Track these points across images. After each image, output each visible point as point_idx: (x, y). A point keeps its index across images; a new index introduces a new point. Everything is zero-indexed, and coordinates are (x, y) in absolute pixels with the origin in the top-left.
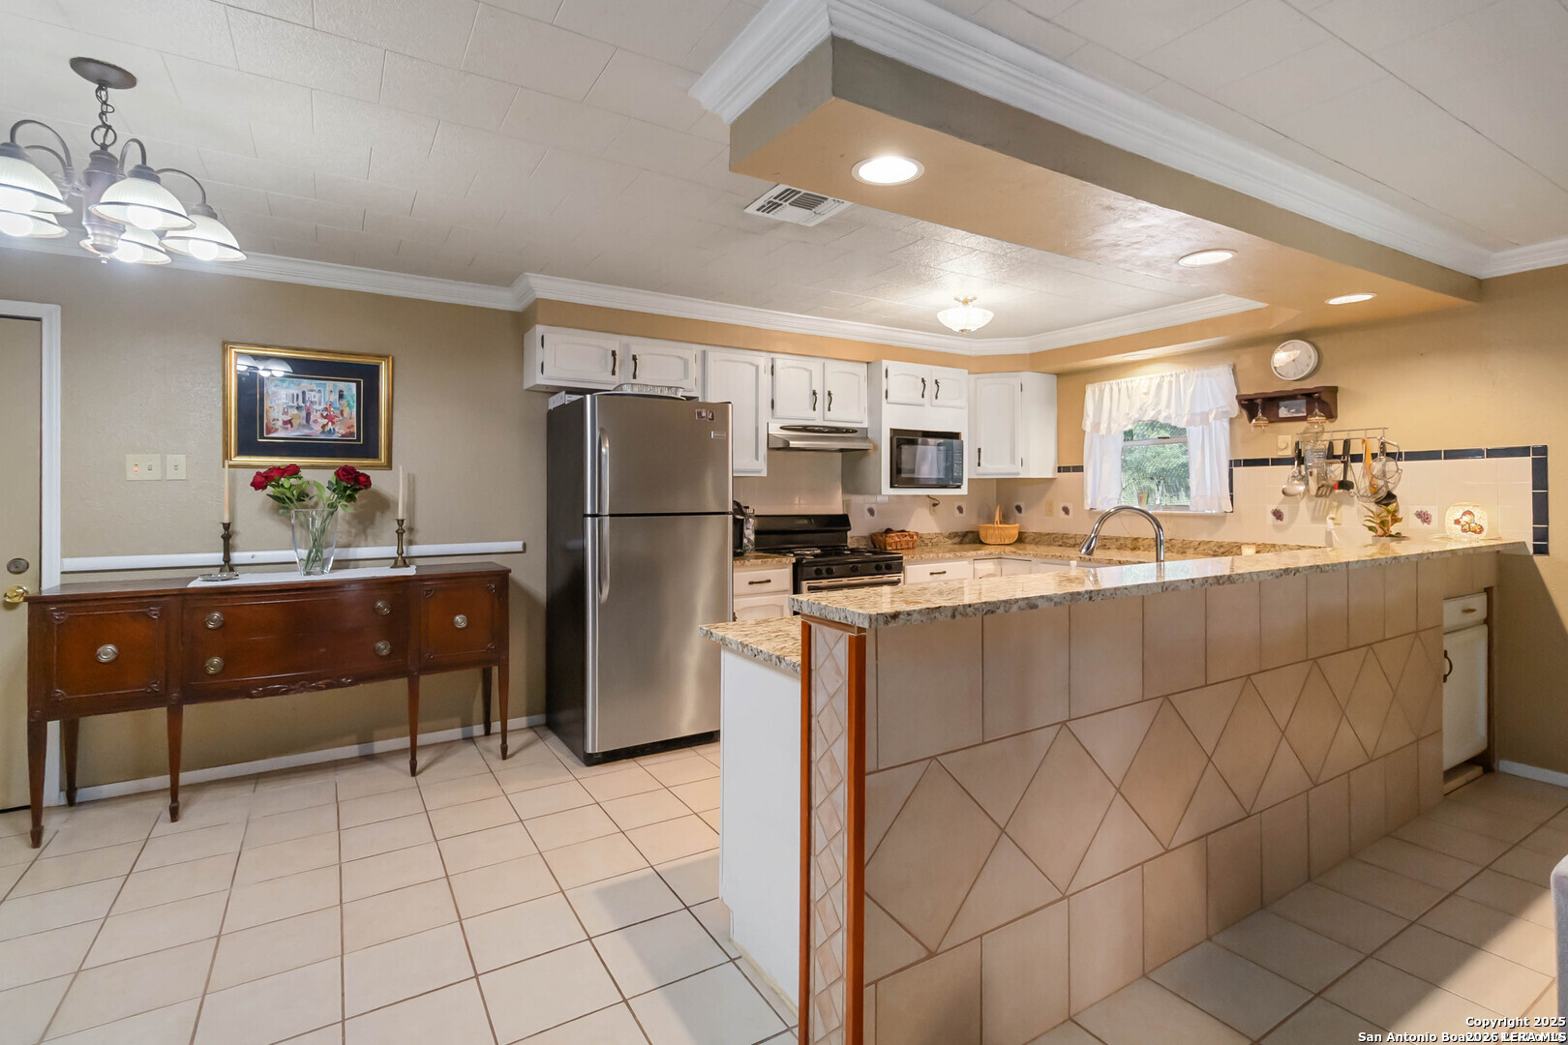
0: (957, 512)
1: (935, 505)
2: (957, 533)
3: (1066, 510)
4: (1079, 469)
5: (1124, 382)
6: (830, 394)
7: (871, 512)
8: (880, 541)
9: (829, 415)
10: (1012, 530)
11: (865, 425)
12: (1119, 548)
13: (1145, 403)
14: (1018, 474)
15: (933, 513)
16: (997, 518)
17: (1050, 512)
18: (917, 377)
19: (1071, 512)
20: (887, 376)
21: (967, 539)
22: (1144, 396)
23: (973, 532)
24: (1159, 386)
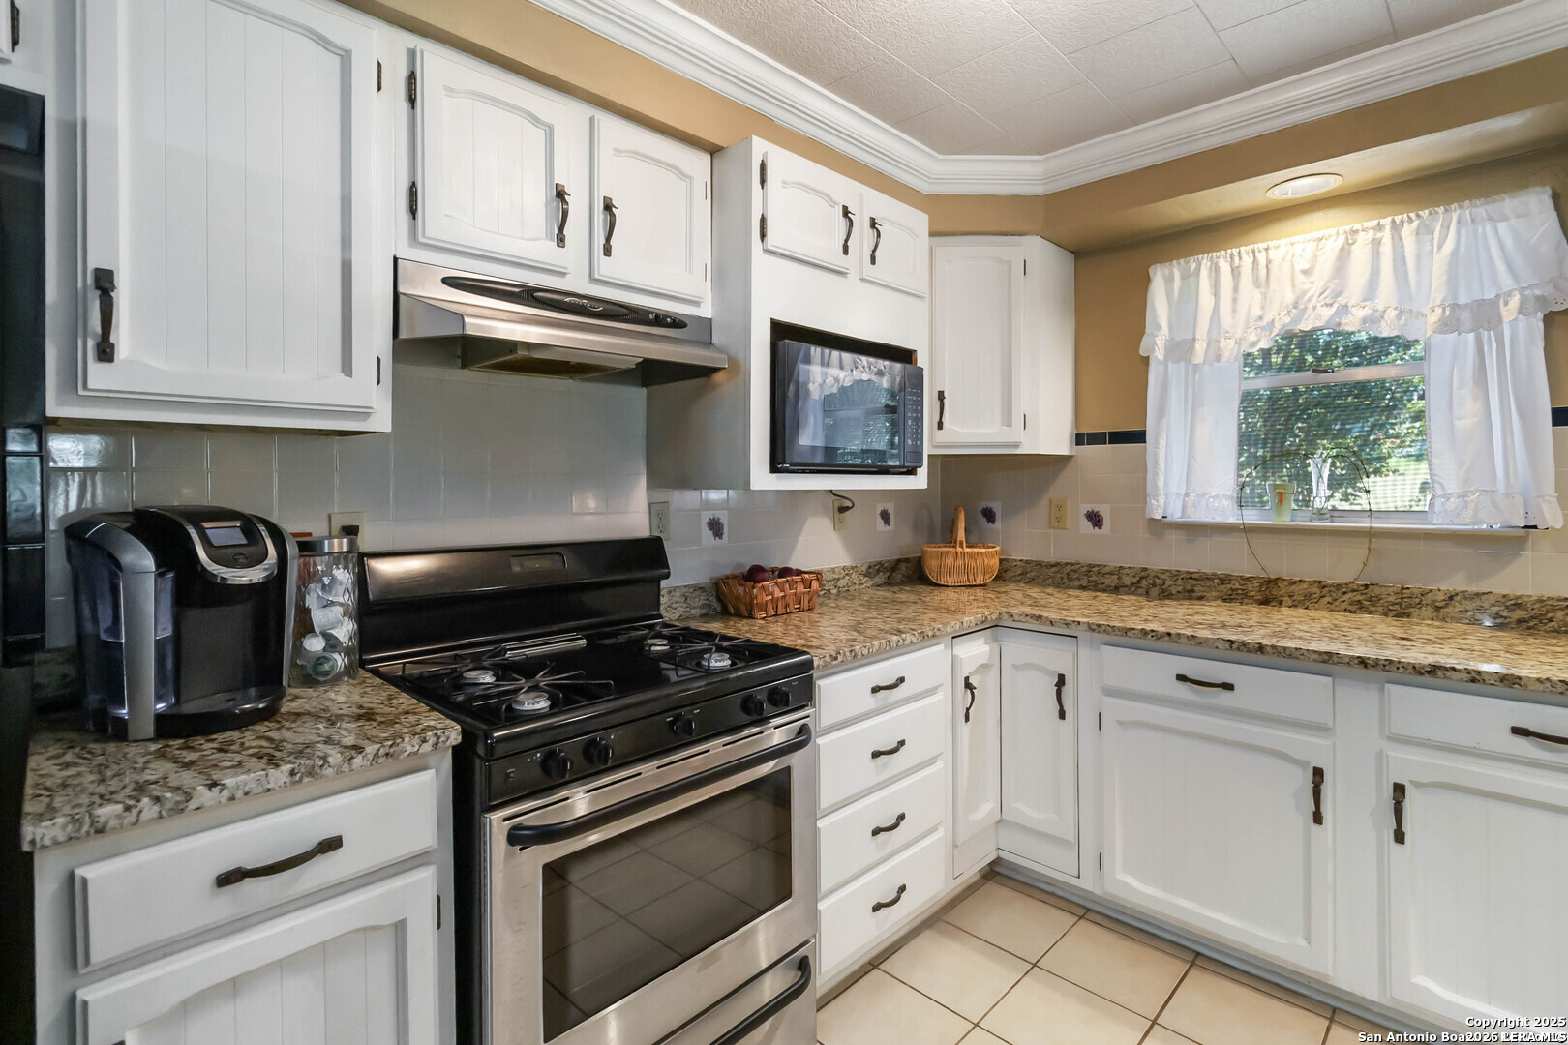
0: (880, 521)
1: (843, 510)
2: (880, 563)
3: (1095, 519)
4: (1138, 437)
5: (1246, 254)
6: (608, 207)
7: (716, 527)
8: (738, 598)
9: (606, 267)
10: (988, 558)
11: (706, 311)
12: (1228, 598)
13: (1305, 293)
14: (1016, 445)
15: (838, 525)
16: (961, 535)
17: (1057, 519)
18: (833, 203)
19: (1106, 522)
20: (763, 181)
21: (898, 576)
22: (1301, 278)
23: (907, 560)
24: (1344, 254)
